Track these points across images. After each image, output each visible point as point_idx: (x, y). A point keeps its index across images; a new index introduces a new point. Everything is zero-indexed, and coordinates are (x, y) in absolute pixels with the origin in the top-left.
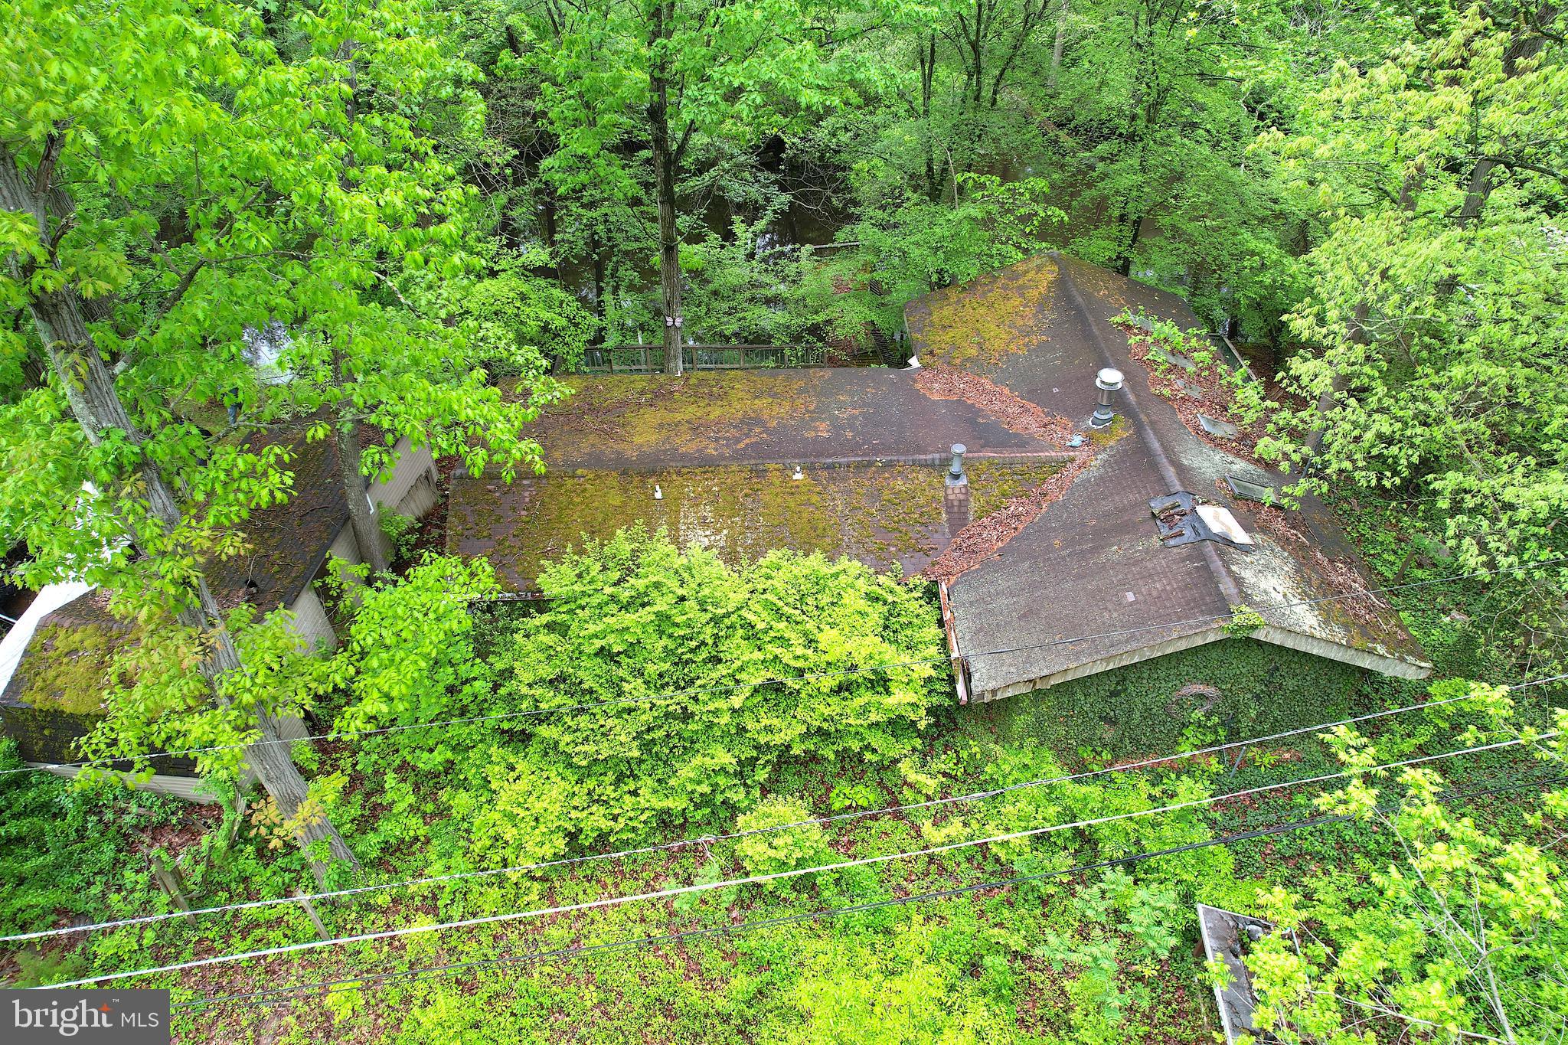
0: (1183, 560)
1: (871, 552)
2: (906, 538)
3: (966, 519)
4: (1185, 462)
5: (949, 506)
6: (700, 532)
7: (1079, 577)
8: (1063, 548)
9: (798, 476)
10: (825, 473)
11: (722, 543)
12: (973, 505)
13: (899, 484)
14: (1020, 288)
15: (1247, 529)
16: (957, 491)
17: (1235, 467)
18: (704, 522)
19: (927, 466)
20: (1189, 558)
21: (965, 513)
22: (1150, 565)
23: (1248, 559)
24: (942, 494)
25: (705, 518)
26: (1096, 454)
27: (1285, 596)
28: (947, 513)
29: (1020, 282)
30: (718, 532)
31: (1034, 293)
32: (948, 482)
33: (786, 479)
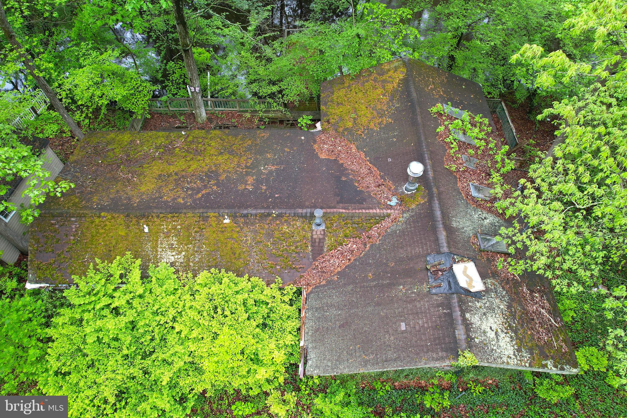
0: (438, 306)
1: (266, 269)
2: (286, 261)
3: (322, 250)
4: (454, 225)
5: (313, 241)
6: (169, 253)
7: (378, 304)
8: (373, 280)
9: (227, 221)
10: (242, 220)
11: (182, 260)
12: (328, 242)
13: (285, 228)
14: (384, 81)
15: (483, 276)
16: (318, 233)
17: (486, 222)
18: (171, 247)
19: (302, 217)
20: (441, 305)
21: (322, 247)
22: (418, 305)
23: (478, 305)
24: (310, 235)
25: (172, 245)
26: (403, 212)
27: (496, 333)
28: (312, 246)
29: (384, 78)
30: (180, 253)
31: (390, 87)
32: (314, 227)
33: (220, 222)
